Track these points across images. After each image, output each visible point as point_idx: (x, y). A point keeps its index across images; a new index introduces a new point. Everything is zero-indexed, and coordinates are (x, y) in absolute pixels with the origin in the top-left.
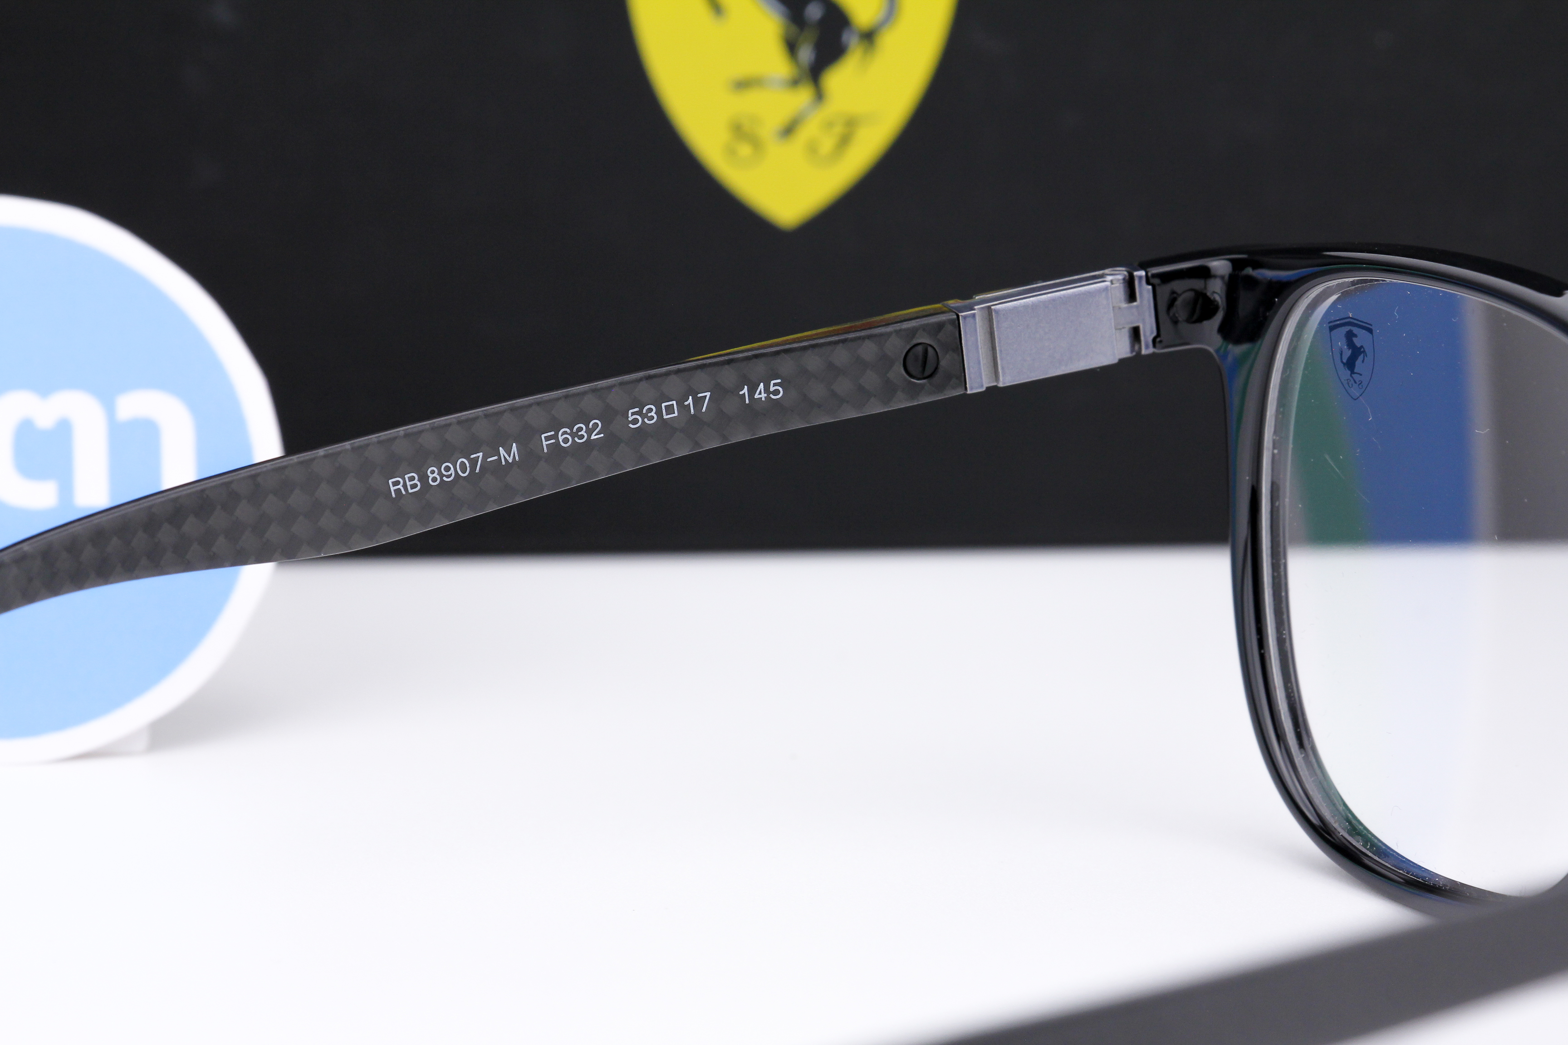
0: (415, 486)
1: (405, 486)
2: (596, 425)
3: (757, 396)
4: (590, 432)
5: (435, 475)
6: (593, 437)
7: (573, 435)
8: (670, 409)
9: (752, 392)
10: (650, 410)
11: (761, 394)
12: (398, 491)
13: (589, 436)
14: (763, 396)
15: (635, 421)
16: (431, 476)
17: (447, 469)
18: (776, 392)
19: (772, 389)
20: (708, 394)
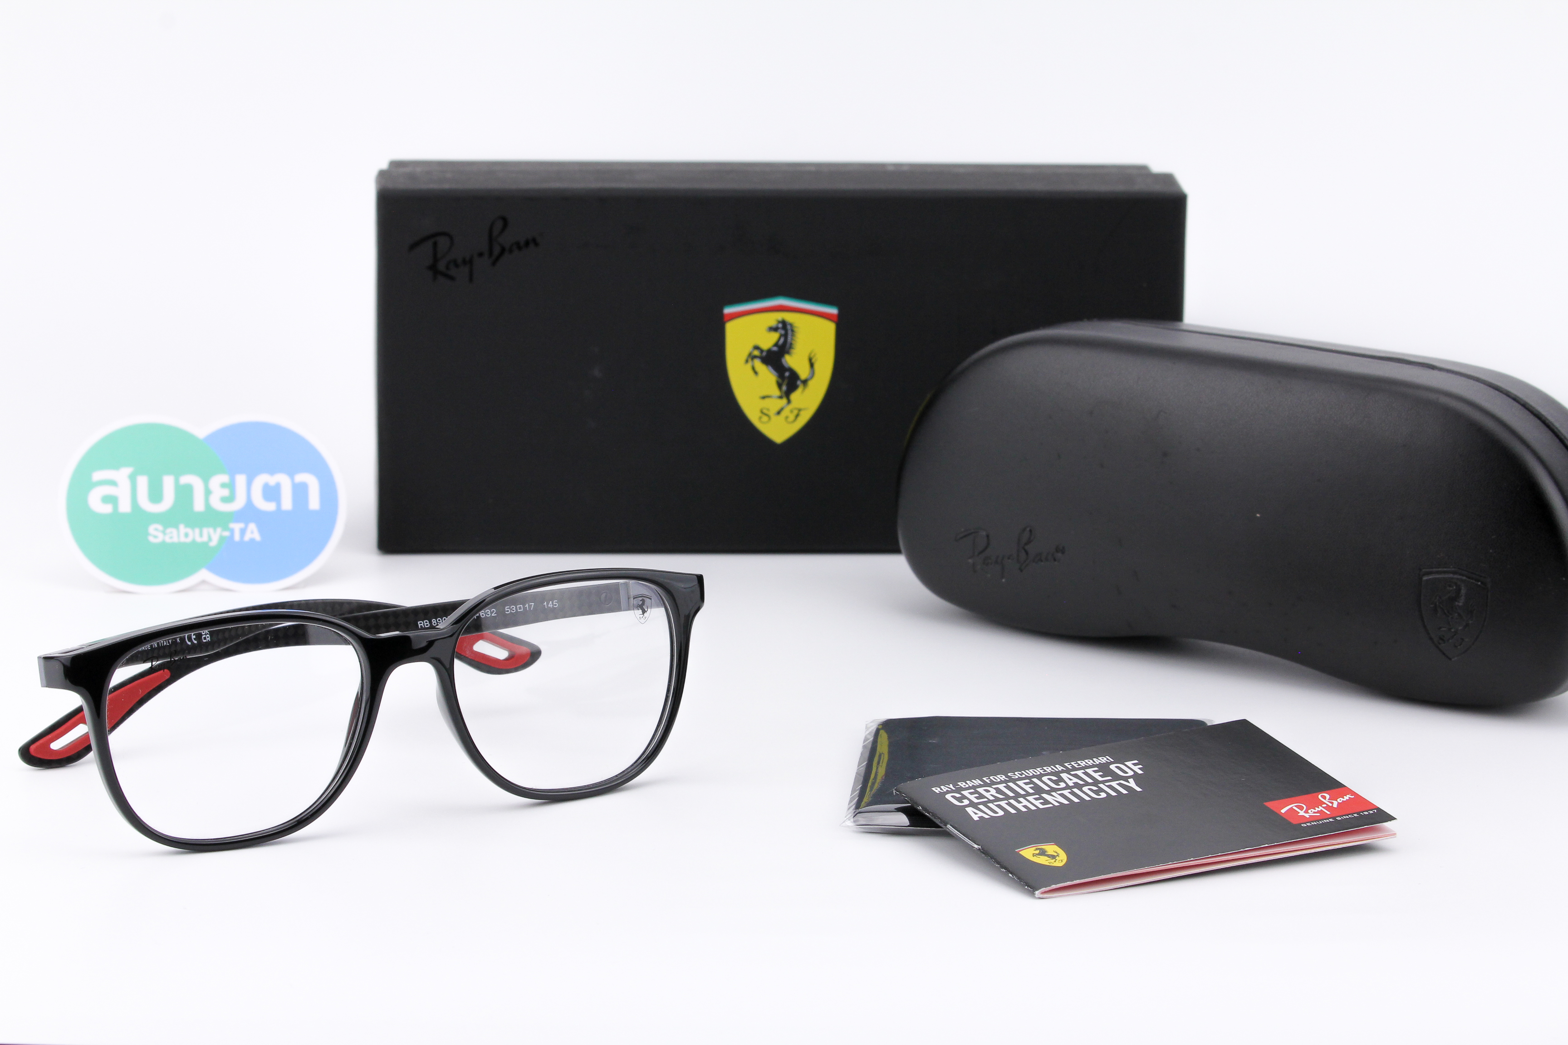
0: (427, 625)
1: (424, 624)
2: (494, 611)
3: (549, 606)
4: (492, 613)
5: (435, 622)
6: (493, 615)
7: (486, 614)
8: (520, 608)
9: (547, 604)
10: (513, 608)
11: (550, 605)
12: (421, 626)
13: (491, 615)
14: (551, 606)
15: (508, 611)
16: (433, 622)
17: (439, 620)
18: (556, 605)
19: (554, 604)
20: (533, 604)
